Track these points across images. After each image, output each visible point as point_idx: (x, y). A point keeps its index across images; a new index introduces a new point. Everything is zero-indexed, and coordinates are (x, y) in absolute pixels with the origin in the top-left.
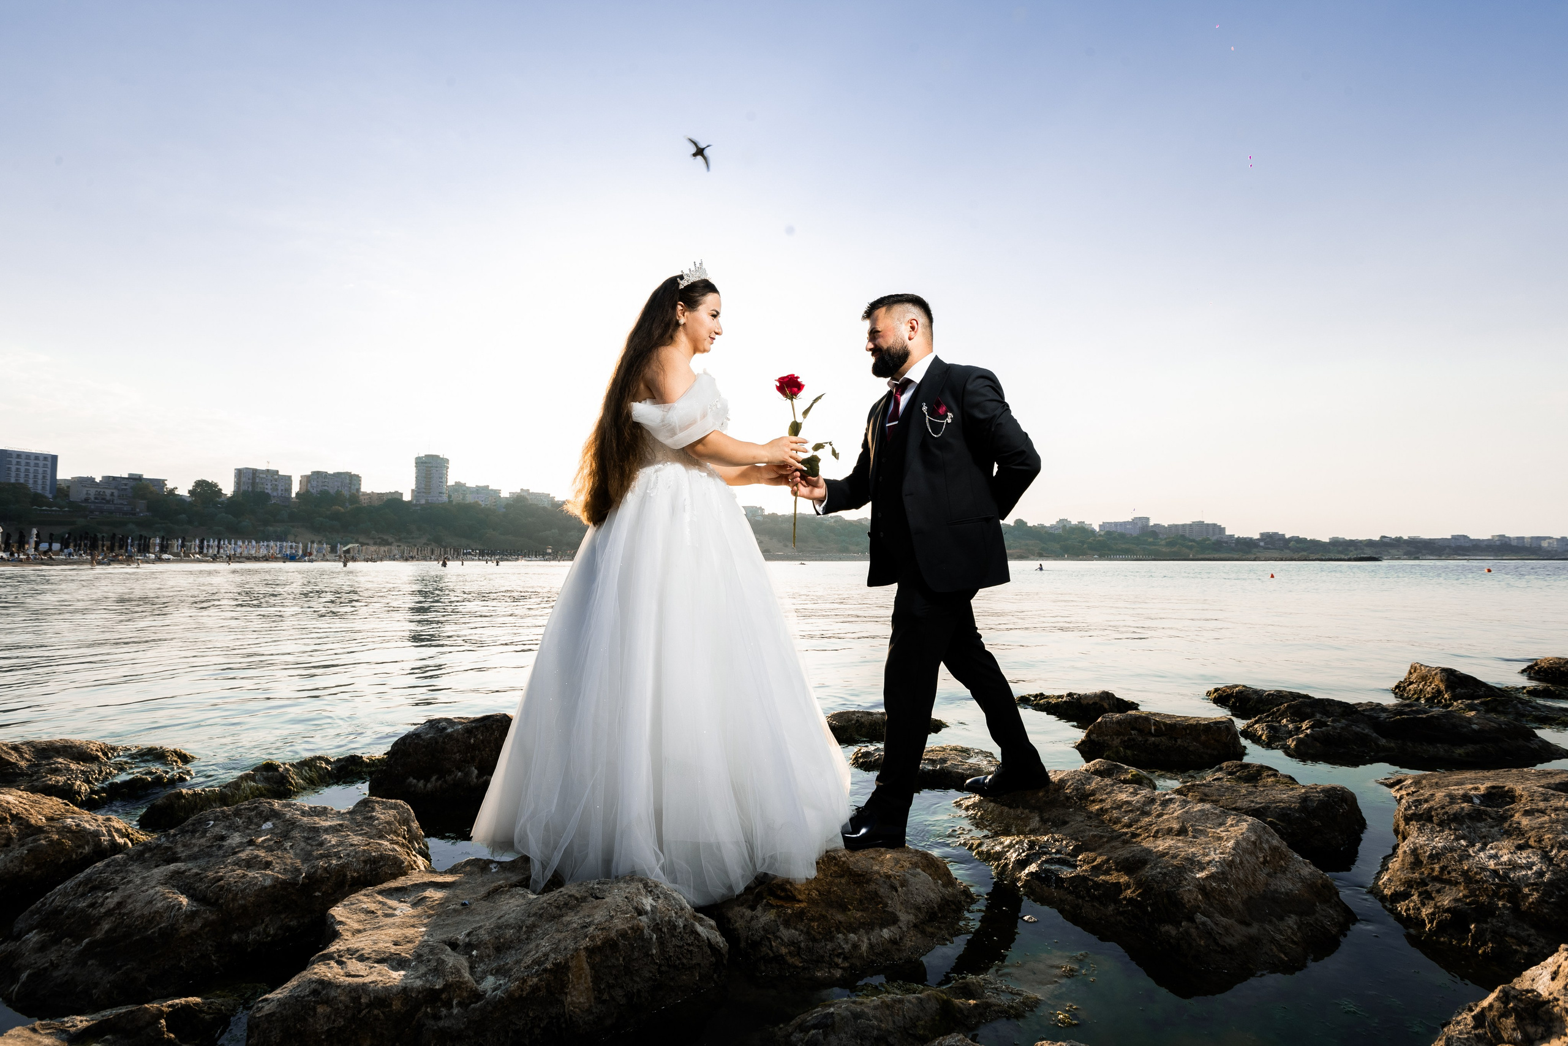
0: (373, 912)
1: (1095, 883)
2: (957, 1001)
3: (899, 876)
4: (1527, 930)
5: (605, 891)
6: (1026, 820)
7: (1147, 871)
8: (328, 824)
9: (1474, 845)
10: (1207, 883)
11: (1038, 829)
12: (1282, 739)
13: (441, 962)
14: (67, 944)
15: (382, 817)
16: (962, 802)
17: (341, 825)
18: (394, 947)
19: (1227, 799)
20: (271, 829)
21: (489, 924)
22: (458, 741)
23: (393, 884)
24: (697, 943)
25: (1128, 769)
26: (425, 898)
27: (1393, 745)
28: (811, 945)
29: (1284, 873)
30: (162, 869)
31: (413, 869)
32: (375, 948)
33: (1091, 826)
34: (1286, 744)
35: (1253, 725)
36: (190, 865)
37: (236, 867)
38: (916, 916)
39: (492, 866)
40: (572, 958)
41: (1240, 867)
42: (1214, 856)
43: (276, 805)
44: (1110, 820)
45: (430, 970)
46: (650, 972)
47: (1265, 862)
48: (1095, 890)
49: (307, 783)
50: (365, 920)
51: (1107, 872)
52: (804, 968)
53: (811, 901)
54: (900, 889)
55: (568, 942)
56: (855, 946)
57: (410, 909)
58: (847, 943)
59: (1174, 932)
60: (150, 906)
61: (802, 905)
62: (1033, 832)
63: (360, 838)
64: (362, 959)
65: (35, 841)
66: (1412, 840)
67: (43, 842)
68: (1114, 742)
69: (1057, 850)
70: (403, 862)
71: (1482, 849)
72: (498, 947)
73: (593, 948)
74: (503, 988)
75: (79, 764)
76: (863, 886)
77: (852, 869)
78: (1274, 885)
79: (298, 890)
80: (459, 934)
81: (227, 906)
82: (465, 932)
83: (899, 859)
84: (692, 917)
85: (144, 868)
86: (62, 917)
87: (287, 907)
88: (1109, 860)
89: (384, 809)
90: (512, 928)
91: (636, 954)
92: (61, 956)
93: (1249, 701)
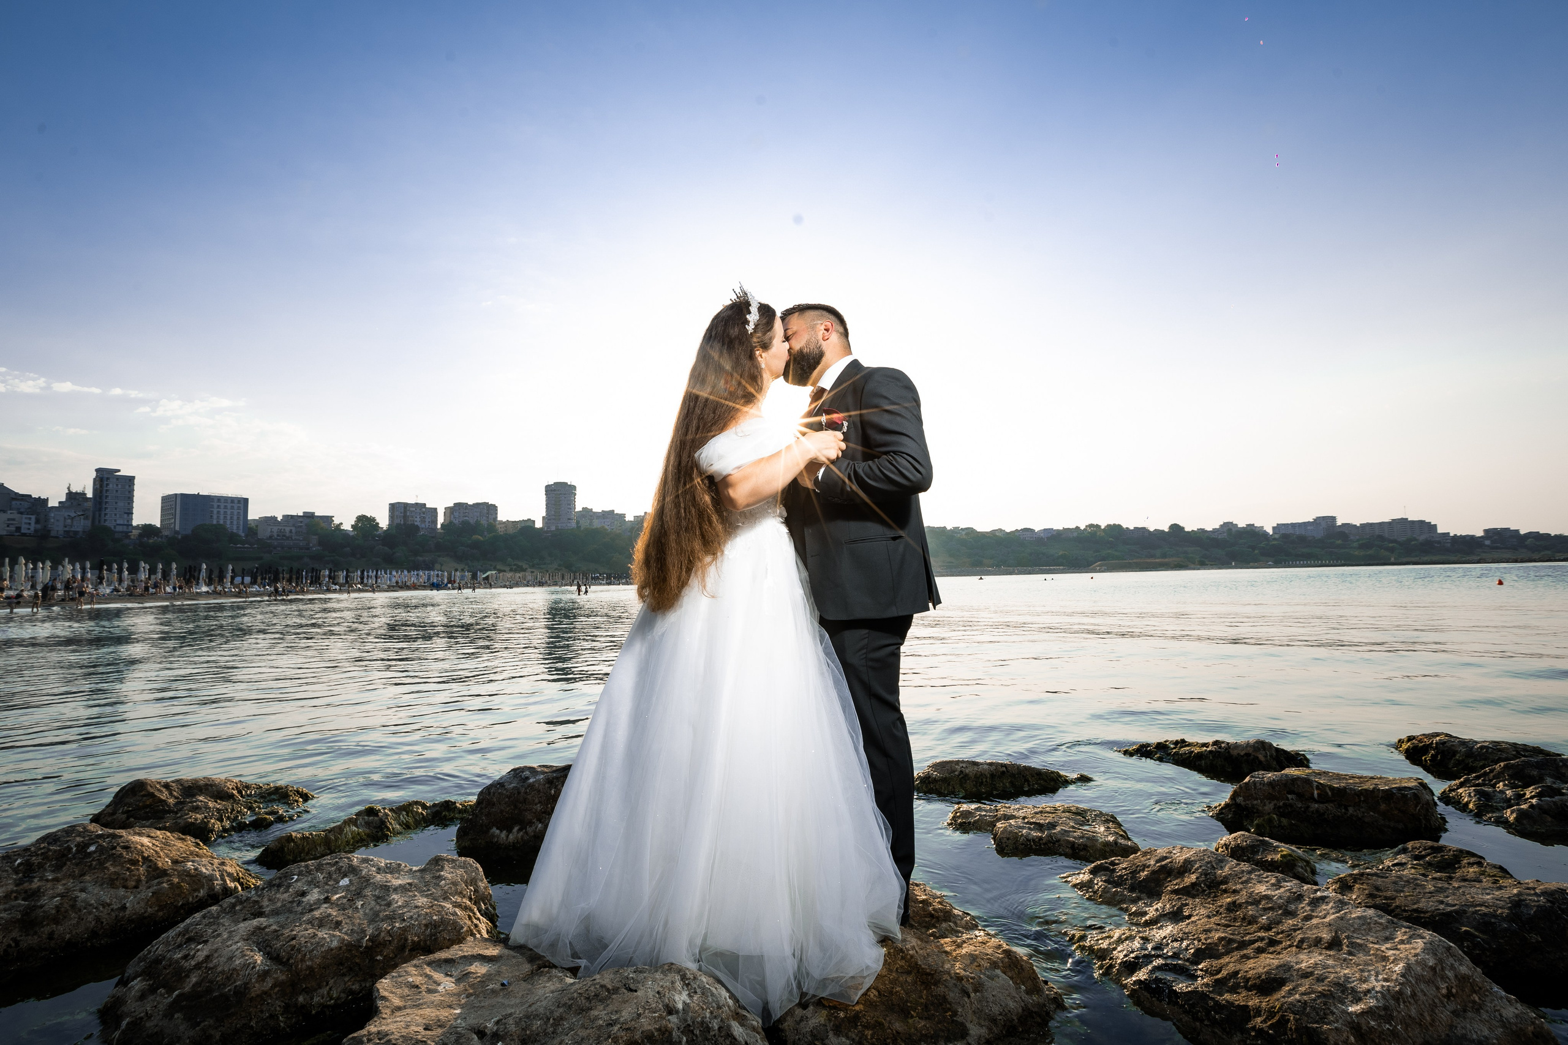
0: (417, 987)
1: (1217, 1003)
3: (972, 978)
5: (639, 982)
7: (1284, 996)
8: (400, 882)
10: (1363, 1021)
12: (1498, 809)
14: (161, 995)
15: (449, 876)
16: (1069, 879)
17: (410, 884)
18: (424, 1032)
19: (1406, 896)
20: (347, 886)
21: (519, 1012)
22: (538, 792)
23: (443, 955)
25: (1278, 847)
26: (469, 973)
29: (1478, 1010)
30: (247, 923)
31: (473, 935)
32: (404, 1032)
33: (1218, 925)
34: (1503, 817)
35: (1457, 788)
36: (271, 920)
37: (309, 926)
38: (990, 1029)
41: (1412, 1001)
42: (1375, 983)
43: (355, 860)
44: (1244, 919)
47: (1449, 995)
48: (1216, 1013)
49: (404, 828)
50: (408, 996)
51: (1234, 990)
53: (870, 1004)
54: (973, 995)
55: (591, 1042)
57: (453, 985)
60: (230, 962)
63: (425, 899)
65: (159, 883)
67: (165, 885)
68: (1266, 808)
69: (1174, 953)
70: (463, 928)
72: (524, 1040)
75: (217, 802)
76: (931, 988)
77: (920, 966)
78: (1462, 1028)
79: (361, 953)
80: (490, 1020)
81: (296, 967)
82: (495, 1019)
83: (976, 955)
84: (733, 1016)
85: (233, 921)
86: (160, 967)
87: (351, 969)
88: (1236, 973)
89: (452, 868)
90: (540, 1019)
92: (155, 1007)
93: (1454, 755)
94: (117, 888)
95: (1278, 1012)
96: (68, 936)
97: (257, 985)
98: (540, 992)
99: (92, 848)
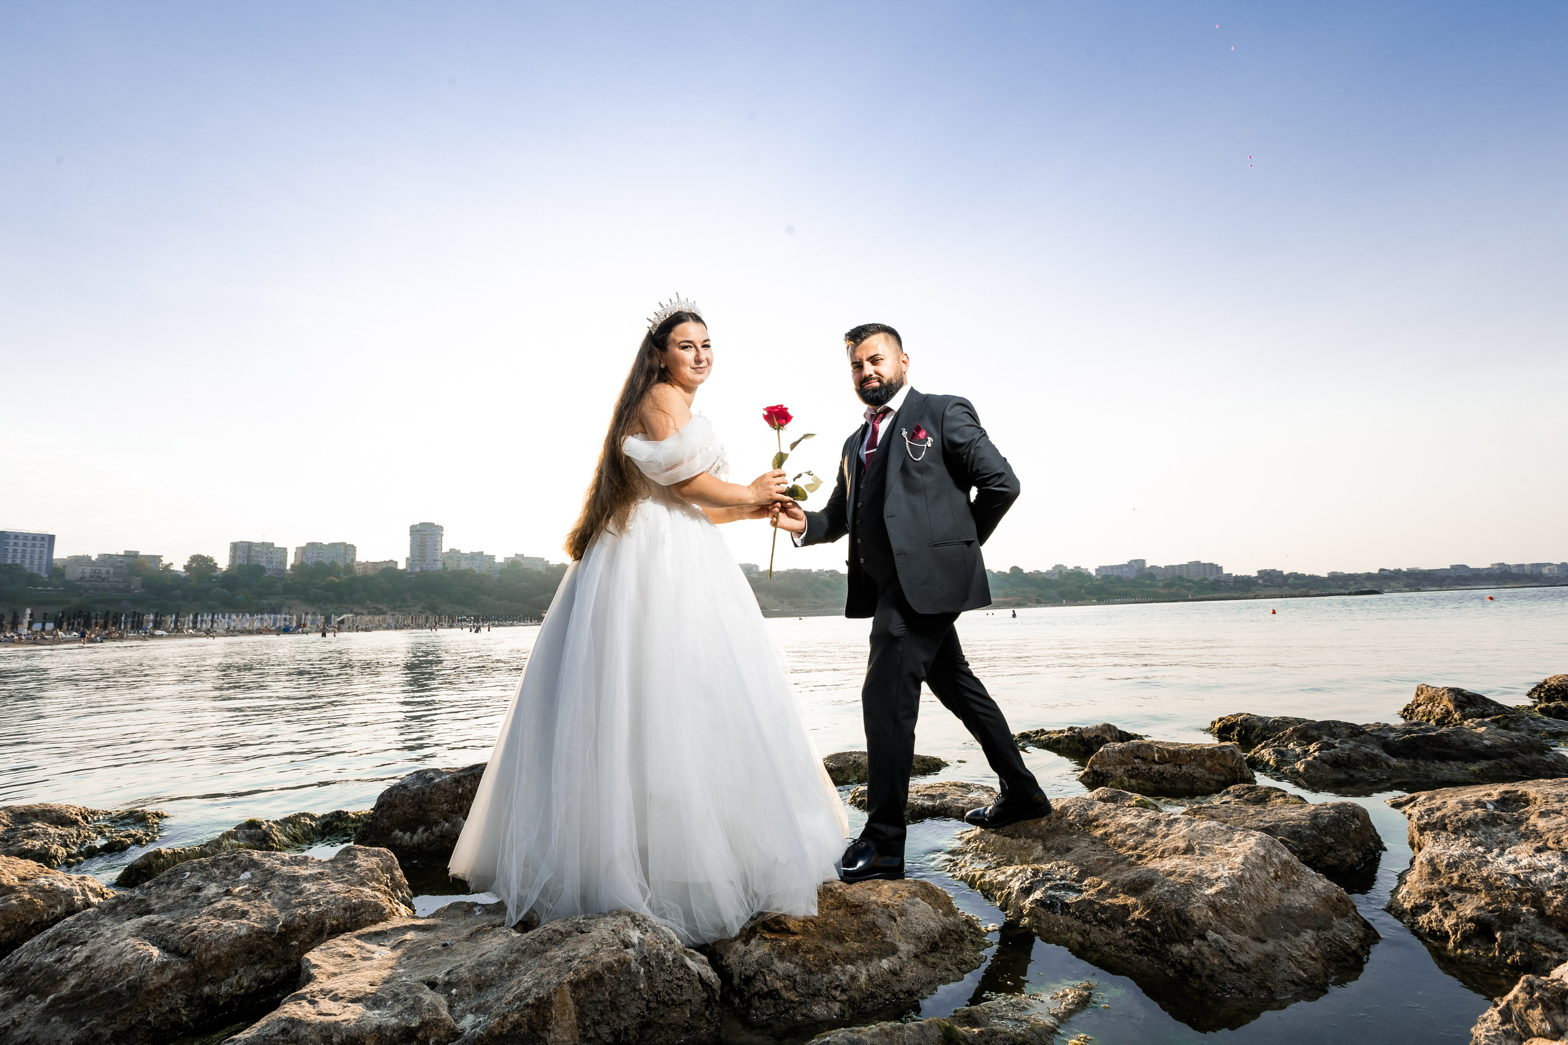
0: (350, 956)
1: (1102, 906)
2: (961, 1029)
3: (898, 906)
4: (1555, 935)
5: (591, 926)
6: (1029, 850)
7: (1155, 891)
8: (307, 872)
9: (1492, 851)
10: (1217, 899)
11: (1042, 858)
12: (1290, 763)
13: (418, 1000)
14: (31, 1002)
15: (365, 864)
17: (322, 874)
18: (370, 988)
20: (249, 879)
21: (470, 963)
22: (445, 791)
23: (372, 929)
24: (687, 978)
25: (1133, 796)
26: (405, 940)
27: (1404, 764)
28: (807, 978)
29: (1297, 887)
30: (134, 921)
31: (394, 915)
32: (351, 988)
33: (1095, 851)
34: (1294, 769)
36: (163, 917)
37: (212, 917)
38: (916, 946)
39: (476, 909)
40: (555, 993)
41: (1251, 883)
42: (1223, 872)
43: (256, 854)
44: (1115, 844)
45: (406, 1008)
46: (638, 1008)
47: (1277, 877)
48: (1102, 913)
49: (291, 840)
50: (342, 964)
51: (1114, 895)
52: (801, 1003)
53: (807, 934)
54: (898, 919)
55: (551, 976)
56: (853, 978)
57: (389, 951)
58: (845, 974)
59: (1185, 952)
60: (119, 958)
61: (797, 938)
62: (1037, 860)
63: (341, 885)
65: (6, 900)
66: (1428, 849)
67: (14, 902)
68: (1117, 771)
69: (1062, 876)
70: (385, 909)
71: (1501, 854)
72: (479, 985)
73: (577, 983)
74: (482, 1025)
75: (57, 828)
76: (861, 917)
77: (849, 900)
78: (1288, 900)
79: (274, 940)
80: (439, 973)
81: (200, 958)
82: (445, 971)
83: (897, 888)
84: (683, 951)
85: (116, 921)
86: (27, 974)
87: (262, 958)
88: (1115, 882)
89: (366, 856)
90: (494, 966)
91: (623, 989)
92: (25, 1014)
93: (1254, 729)
95: (1152, 904)
98: (488, 946)
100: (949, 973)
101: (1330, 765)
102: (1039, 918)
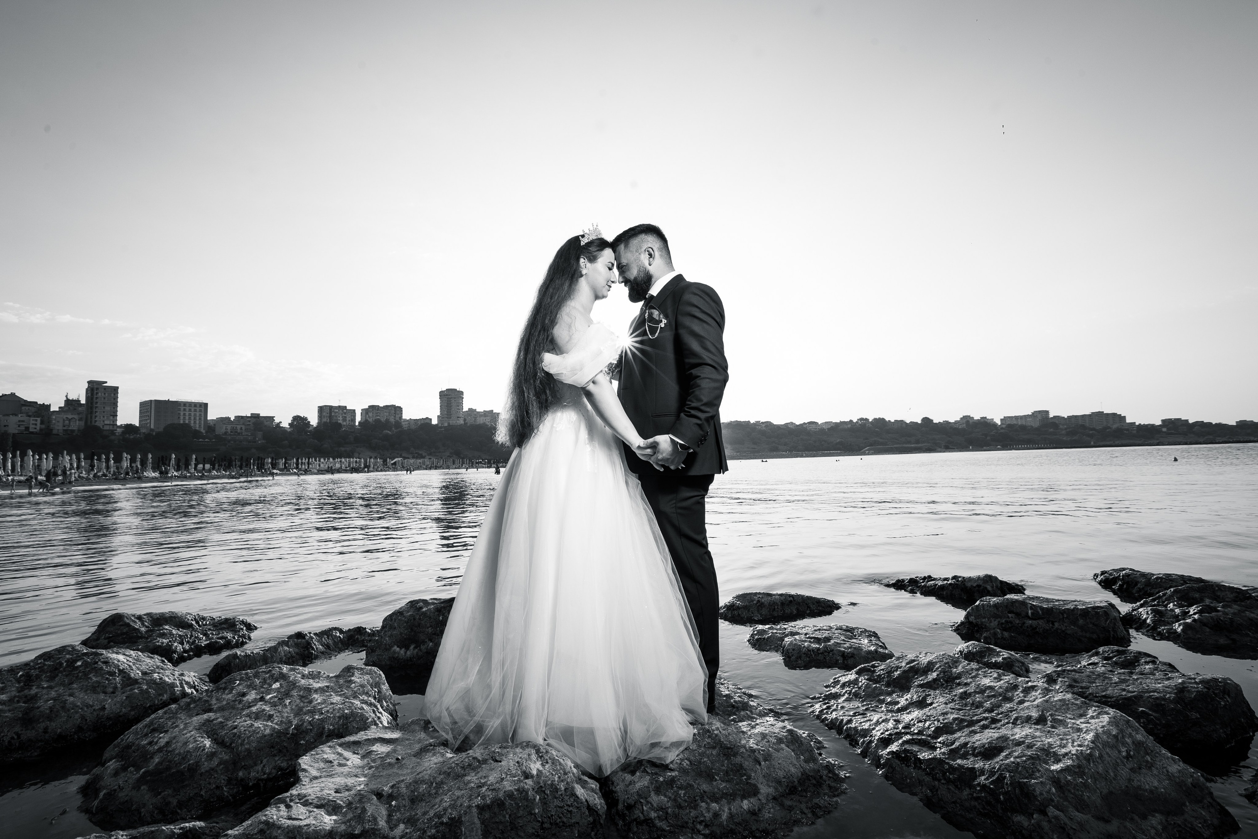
0: (331, 762)
1: (951, 766)
3: (763, 751)
5: (503, 755)
7: (1002, 759)
8: (317, 685)
10: (1061, 776)
12: (1168, 623)
13: (364, 810)
14: (131, 772)
15: (358, 680)
16: (840, 679)
17: (327, 687)
18: (334, 794)
19: (1097, 686)
20: (278, 688)
21: (409, 779)
22: (430, 618)
23: (352, 738)
24: (576, 804)
25: (1000, 652)
26: (372, 751)
28: (677, 812)
29: (1150, 768)
30: (199, 717)
31: (376, 724)
32: (320, 794)
33: (953, 709)
34: (1172, 629)
35: (1138, 609)
36: (218, 715)
37: (247, 719)
38: (776, 789)
40: (466, 814)
41: (1100, 761)
42: (1071, 748)
43: (285, 669)
44: (973, 704)
45: (355, 816)
46: (533, 828)
47: (1128, 757)
48: (950, 774)
49: (324, 649)
50: (324, 768)
51: (964, 757)
52: (670, 832)
53: (683, 771)
54: (763, 763)
55: (465, 799)
56: (716, 815)
57: (359, 760)
58: (709, 811)
59: (1026, 824)
60: (185, 746)
61: (673, 774)
63: (339, 698)
64: (306, 804)
65: (132, 690)
68: (992, 624)
69: (919, 731)
70: (368, 719)
72: (413, 799)
73: (483, 807)
74: (408, 836)
75: (179, 630)
76: (731, 758)
77: (723, 742)
78: (1138, 781)
79: (288, 739)
80: (387, 785)
81: (237, 749)
82: (391, 784)
83: (766, 734)
84: (576, 781)
85: (188, 716)
86: (130, 751)
87: (280, 751)
88: (966, 744)
89: (361, 674)
90: (425, 784)
91: (521, 813)
92: (126, 781)
93: (1136, 585)
94: (99, 693)
95: (997, 771)
96: (59, 730)
97: (206, 763)
98: (427, 764)
99: (79, 663)
100: (803, 816)
101: (1210, 628)
102: (894, 769)
